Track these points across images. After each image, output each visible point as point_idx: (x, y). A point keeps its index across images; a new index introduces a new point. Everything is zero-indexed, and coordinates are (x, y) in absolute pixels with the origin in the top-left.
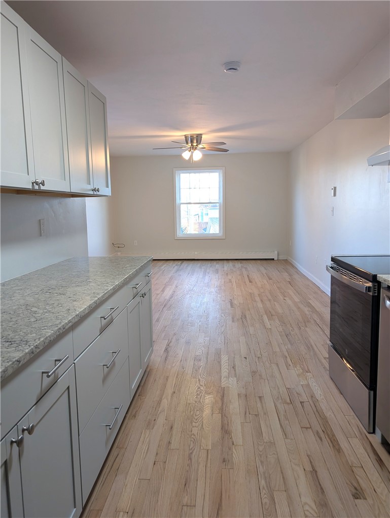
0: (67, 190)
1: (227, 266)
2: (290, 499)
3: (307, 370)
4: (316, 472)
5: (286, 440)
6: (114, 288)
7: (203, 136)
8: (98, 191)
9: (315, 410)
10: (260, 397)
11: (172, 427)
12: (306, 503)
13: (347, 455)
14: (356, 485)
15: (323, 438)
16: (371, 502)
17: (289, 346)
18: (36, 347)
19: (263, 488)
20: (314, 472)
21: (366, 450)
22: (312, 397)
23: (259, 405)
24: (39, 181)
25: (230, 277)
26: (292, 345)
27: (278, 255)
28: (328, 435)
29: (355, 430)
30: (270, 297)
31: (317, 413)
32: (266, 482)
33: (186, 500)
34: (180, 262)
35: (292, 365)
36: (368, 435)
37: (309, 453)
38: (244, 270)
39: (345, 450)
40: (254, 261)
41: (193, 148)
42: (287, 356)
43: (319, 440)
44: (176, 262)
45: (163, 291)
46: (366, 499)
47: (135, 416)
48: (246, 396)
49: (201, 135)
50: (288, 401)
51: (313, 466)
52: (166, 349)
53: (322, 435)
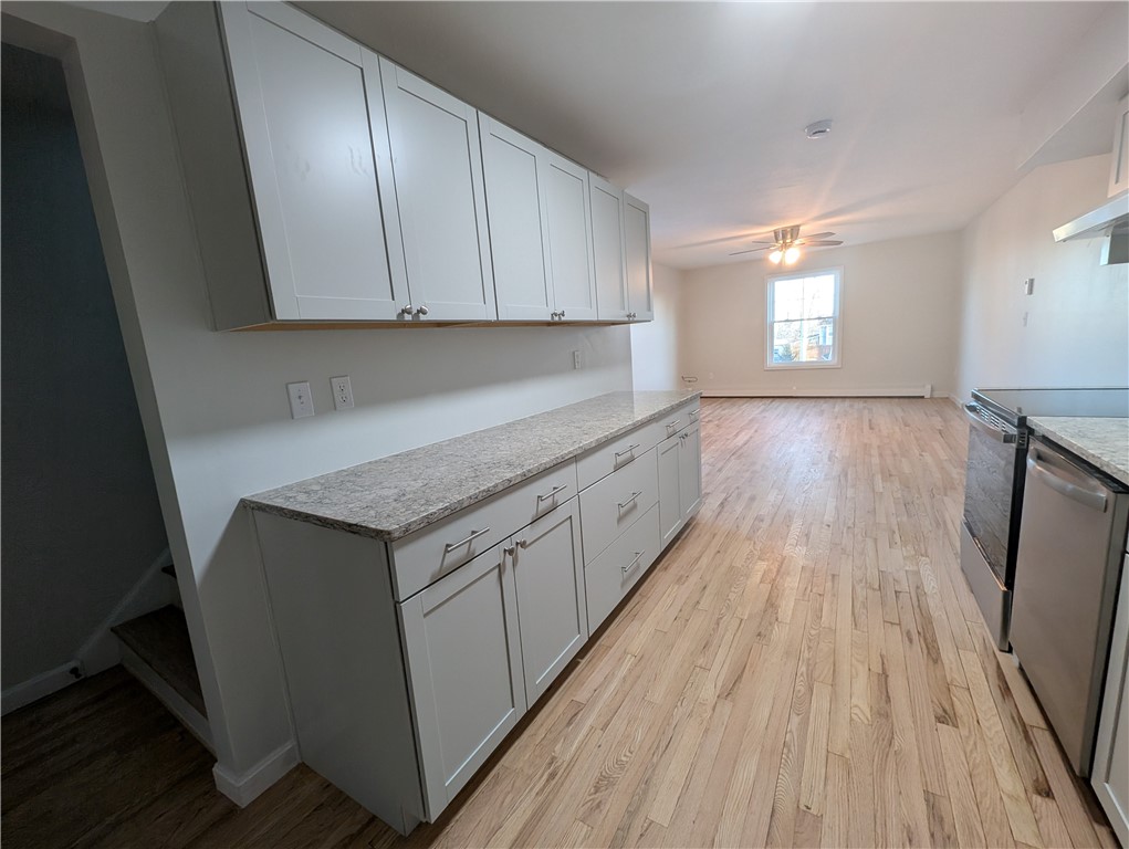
0: (594, 318)
1: (839, 406)
2: (834, 698)
3: (923, 552)
4: (887, 676)
5: (855, 631)
6: (634, 424)
7: (801, 228)
8: (634, 316)
9: (916, 604)
10: (833, 576)
11: (705, 588)
12: (856, 706)
13: (946, 667)
14: (947, 707)
15: (914, 641)
16: (964, 732)
17: (905, 519)
18: (529, 471)
19: (802, 674)
20: (884, 675)
21: (984, 669)
22: (918, 588)
23: (829, 584)
24: (559, 312)
25: (839, 421)
26: (909, 515)
27: (932, 390)
28: (925, 640)
29: (976, 642)
30: (897, 451)
31: (917, 610)
32: (807, 670)
33: (700, 662)
34: (770, 400)
35: (899, 543)
36: (998, 653)
37: (884, 652)
38: (866, 412)
39: (946, 661)
40: (888, 400)
41: (785, 246)
42: (897, 531)
43: (908, 643)
44: (765, 400)
45: (737, 435)
46: (957, 727)
47: (666, 568)
48: (813, 572)
49: (798, 226)
50: (876, 586)
51: (883, 669)
52: (722, 503)
53: (915, 637)
